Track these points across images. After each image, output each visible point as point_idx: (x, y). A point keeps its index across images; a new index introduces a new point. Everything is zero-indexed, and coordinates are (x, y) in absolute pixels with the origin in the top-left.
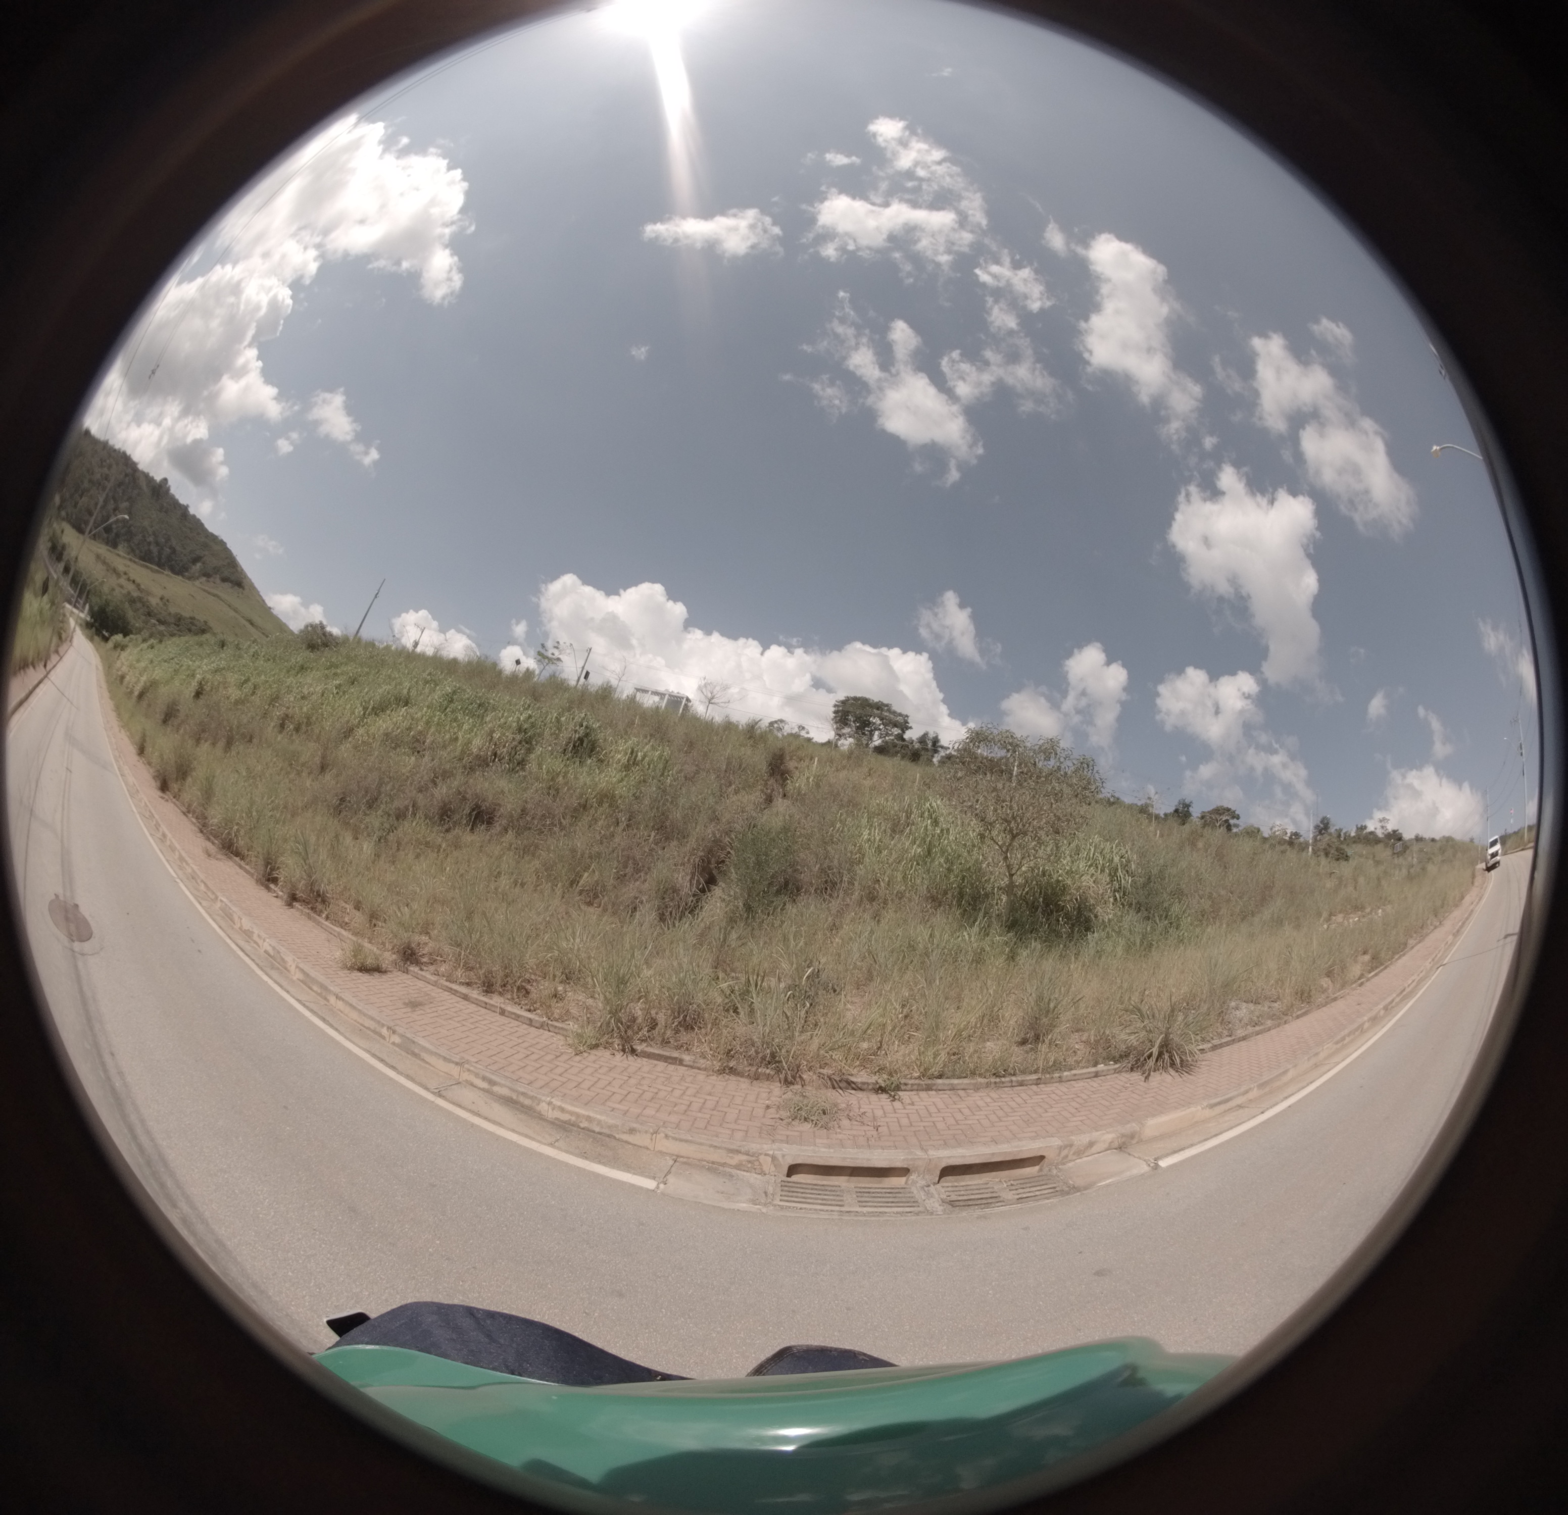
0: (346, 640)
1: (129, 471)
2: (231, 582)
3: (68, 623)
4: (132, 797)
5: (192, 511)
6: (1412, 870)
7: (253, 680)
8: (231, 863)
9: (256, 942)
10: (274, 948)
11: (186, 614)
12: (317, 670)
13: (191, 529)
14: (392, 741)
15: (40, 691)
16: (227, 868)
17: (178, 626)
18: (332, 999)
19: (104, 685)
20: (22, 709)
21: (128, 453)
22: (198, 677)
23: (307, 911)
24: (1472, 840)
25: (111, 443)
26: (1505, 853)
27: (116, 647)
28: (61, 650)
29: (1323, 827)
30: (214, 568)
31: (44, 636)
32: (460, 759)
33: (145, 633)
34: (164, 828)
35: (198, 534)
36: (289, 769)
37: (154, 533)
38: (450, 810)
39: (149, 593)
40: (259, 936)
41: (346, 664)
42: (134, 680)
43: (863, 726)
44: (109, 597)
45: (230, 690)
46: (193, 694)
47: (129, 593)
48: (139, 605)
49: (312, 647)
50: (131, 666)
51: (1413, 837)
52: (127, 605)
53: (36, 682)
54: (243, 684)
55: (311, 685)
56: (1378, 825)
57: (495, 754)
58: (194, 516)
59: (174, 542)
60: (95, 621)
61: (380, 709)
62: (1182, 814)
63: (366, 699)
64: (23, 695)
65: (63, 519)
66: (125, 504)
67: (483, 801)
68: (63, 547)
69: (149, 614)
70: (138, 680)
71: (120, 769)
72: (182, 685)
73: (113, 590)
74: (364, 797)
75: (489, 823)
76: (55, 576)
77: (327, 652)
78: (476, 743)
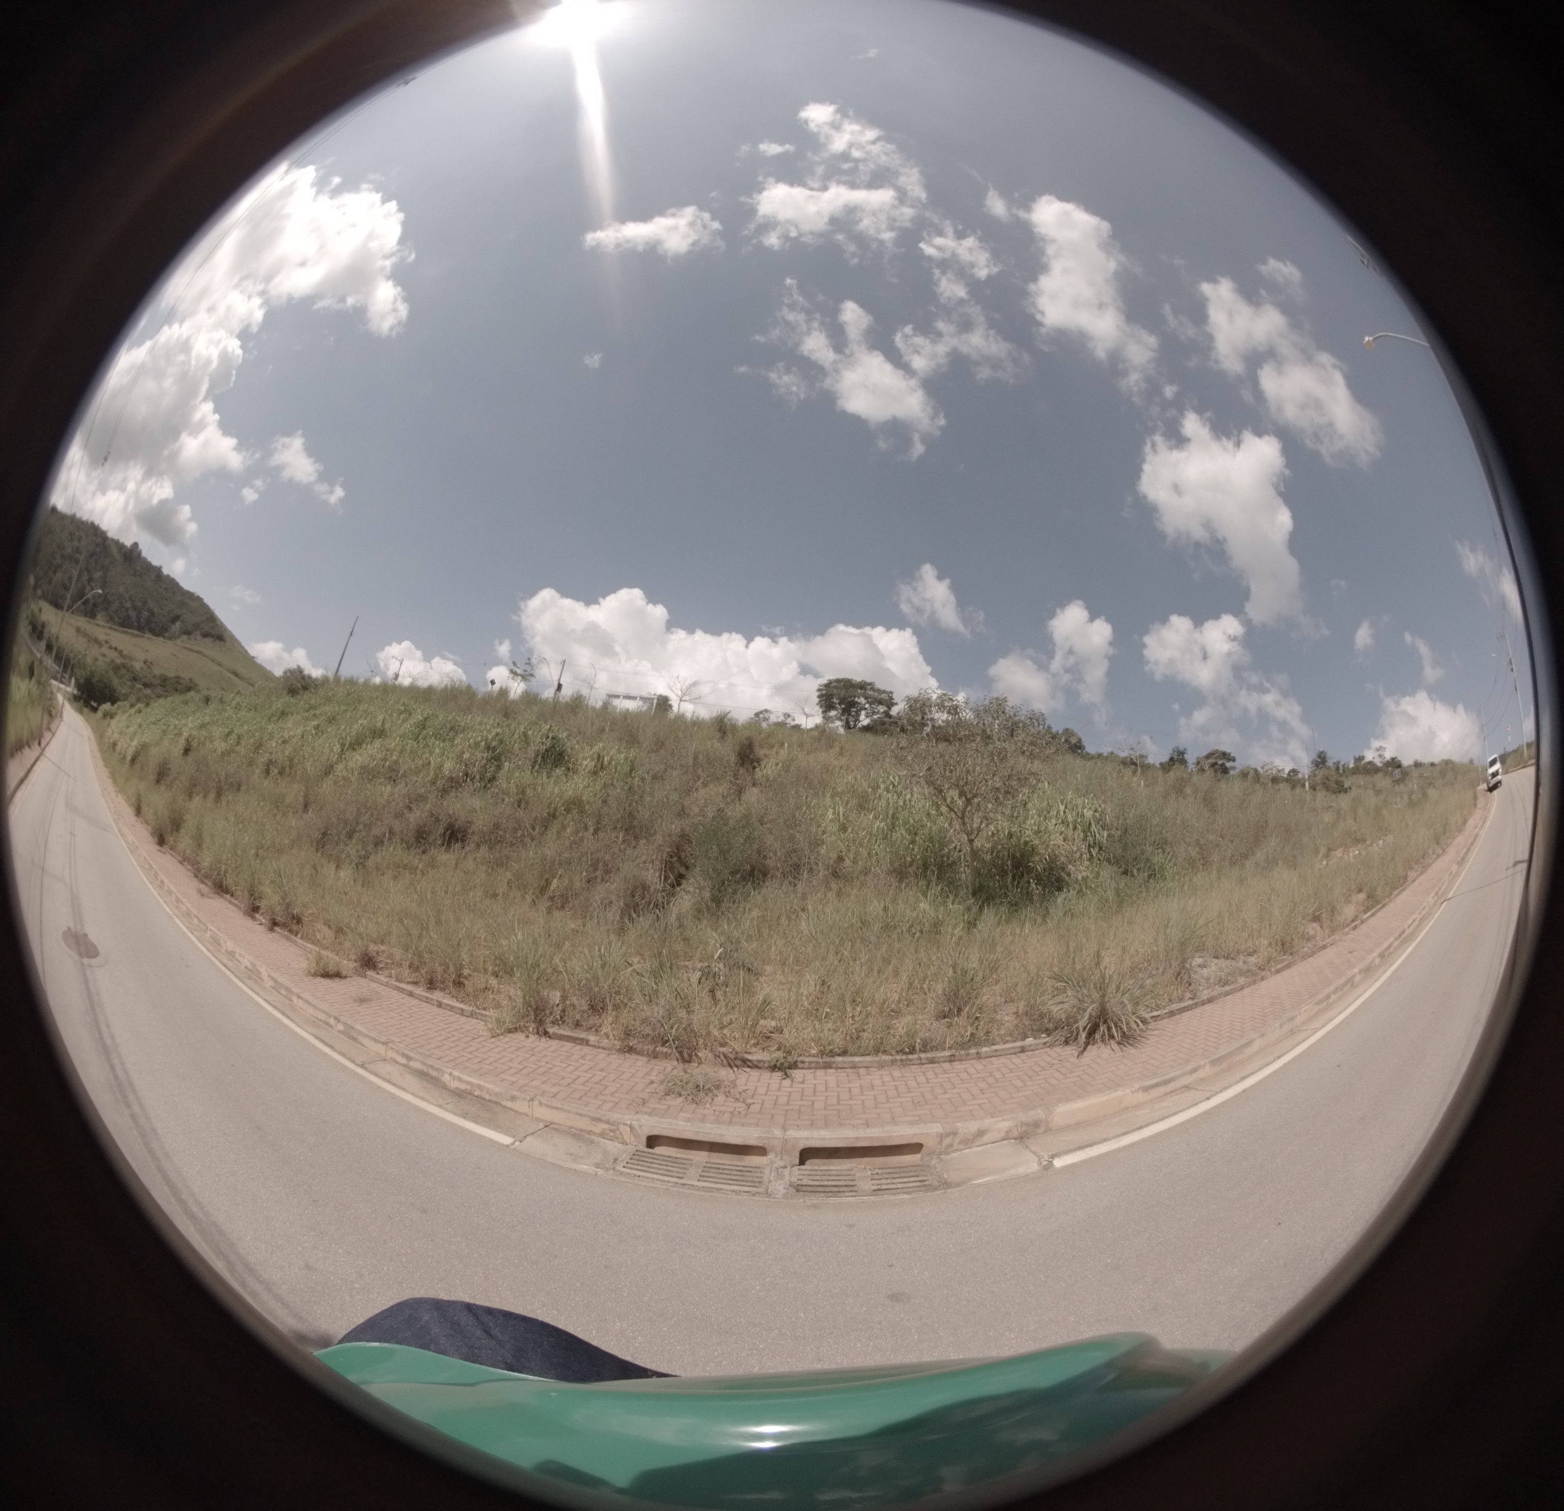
0: (325, 680)
1: (99, 540)
2: (212, 636)
3: (56, 699)
4: (132, 852)
5: (165, 571)
6: (1414, 797)
7: (236, 731)
8: (222, 900)
9: (238, 961)
10: (251, 963)
11: (171, 674)
12: (298, 713)
13: (166, 589)
14: (369, 774)
15: (38, 768)
16: (220, 905)
17: (164, 686)
18: (295, 999)
19: (98, 755)
20: (23, 787)
21: (96, 523)
22: (185, 734)
23: (286, 933)
24: (1471, 761)
25: (78, 515)
26: (1506, 772)
27: (105, 715)
28: (53, 726)
29: (1321, 761)
30: (194, 626)
31: (35, 716)
32: (434, 783)
33: (133, 699)
34: (162, 876)
35: (174, 593)
36: (275, 811)
37: (130, 598)
38: (425, 832)
39: (131, 659)
40: (240, 955)
41: (325, 704)
42: (125, 746)
43: (849, 708)
44: (93, 668)
45: (216, 743)
46: (182, 752)
47: (112, 661)
48: (123, 671)
49: (293, 692)
50: (121, 733)
51: (1412, 763)
52: (111, 674)
53: (33, 760)
54: (227, 736)
55: (291, 730)
56: (1376, 754)
57: (467, 775)
58: (168, 576)
59: (151, 604)
60: (82, 693)
61: (356, 744)
62: (1177, 759)
63: (344, 735)
64: (22, 774)
65: (40, 598)
66: (98, 575)
67: (456, 820)
68: (43, 625)
69: (135, 679)
70: (129, 745)
71: (119, 830)
72: (170, 744)
73: (96, 660)
74: (344, 829)
75: (463, 841)
76: (39, 655)
77: (306, 695)
78: (448, 765)
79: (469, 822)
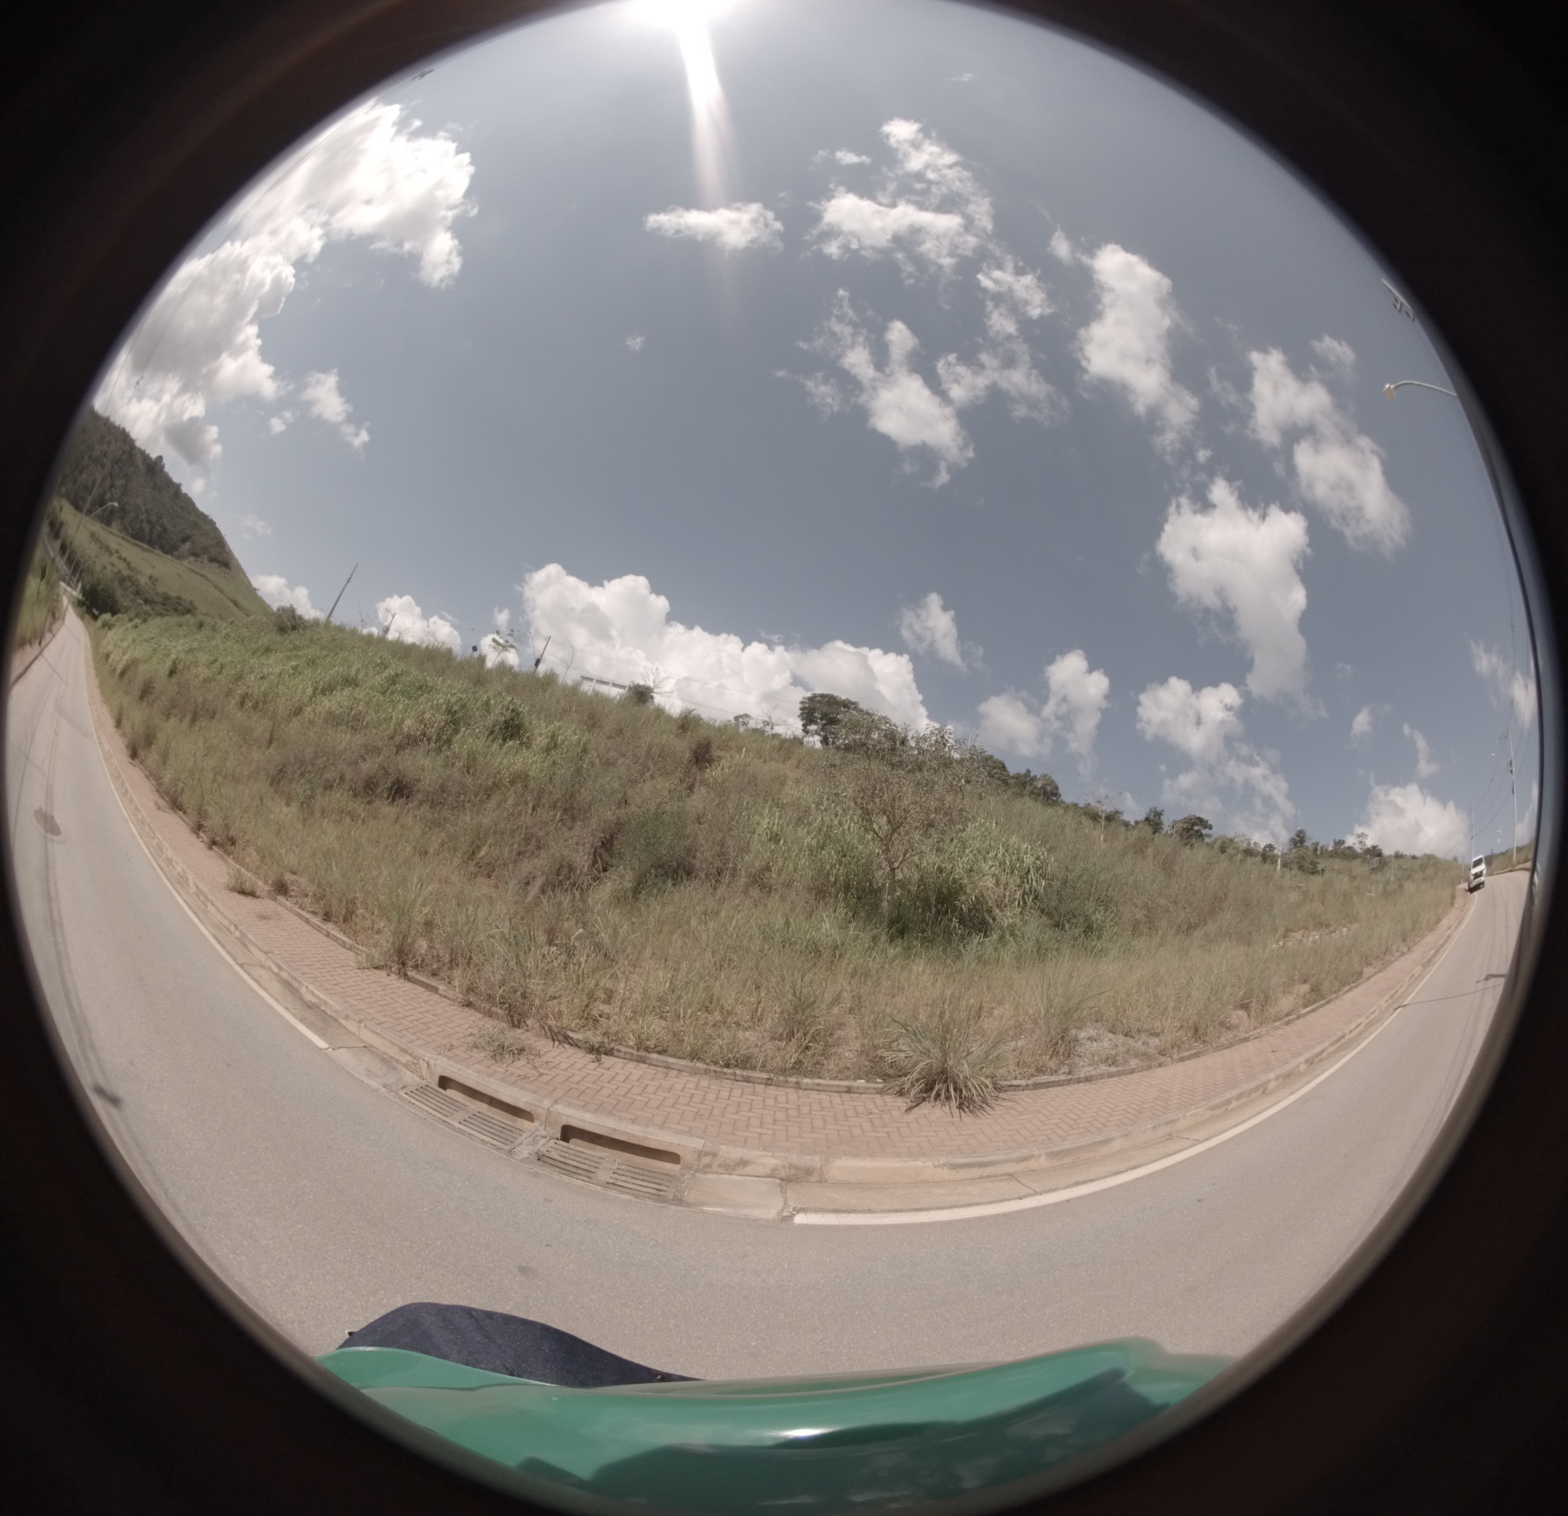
0: (316, 623)
1: (127, 448)
2: (219, 562)
3: (61, 602)
4: (106, 760)
5: (184, 489)
6: (1389, 888)
7: (220, 660)
11: (173, 594)
12: (281, 652)
13: (182, 507)
14: (333, 720)
15: (35, 667)
16: (172, 820)
17: (165, 605)
19: (91, 663)
20: (20, 682)
21: (127, 430)
22: (173, 656)
24: (1455, 859)
25: (112, 419)
26: (1490, 874)
27: (104, 625)
28: (54, 628)
29: (1299, 840)
30: (203, 548)
31: (40, 616)
32: (392, 738)
33: (132, 613)
34: (127, 785)
35: (189, 513)
36: (242, 743)
37: (147, 512)
38: (373, 783)
39: (138, 572)
41: (308, 647)
42: (117, 659)
43: (830, 724)
44: (101, 575)
45: (200, 669)
46: (167, 672)
47: (120, 572)
48: (128, 583)
49: (282, 630)
50: (115, 645)
51: (1393, 853)
52: (116, 584)
53: (32, 658)
54: (212, 663)
55: (271, 667)
56: (1357, 840)
57: (424, 735)
58: (186, 495)
59: (165, 521)
60: (86, 600)
61: (329, 689)
62: (1154, 822)
63: (318, 680)
65: (63, 496)
66: (120, 482)
67: (405, 776)
68: (61, 524)
69: (138, 593)
70: (121, 659)
71: (99, 738)
72: (159, 663)
73: (105, 568)
74: (299, 769)
75: (408, 797)
76: (52, 554)
77: (293, 635)
78: (408, 722)
79: (416, 780)
